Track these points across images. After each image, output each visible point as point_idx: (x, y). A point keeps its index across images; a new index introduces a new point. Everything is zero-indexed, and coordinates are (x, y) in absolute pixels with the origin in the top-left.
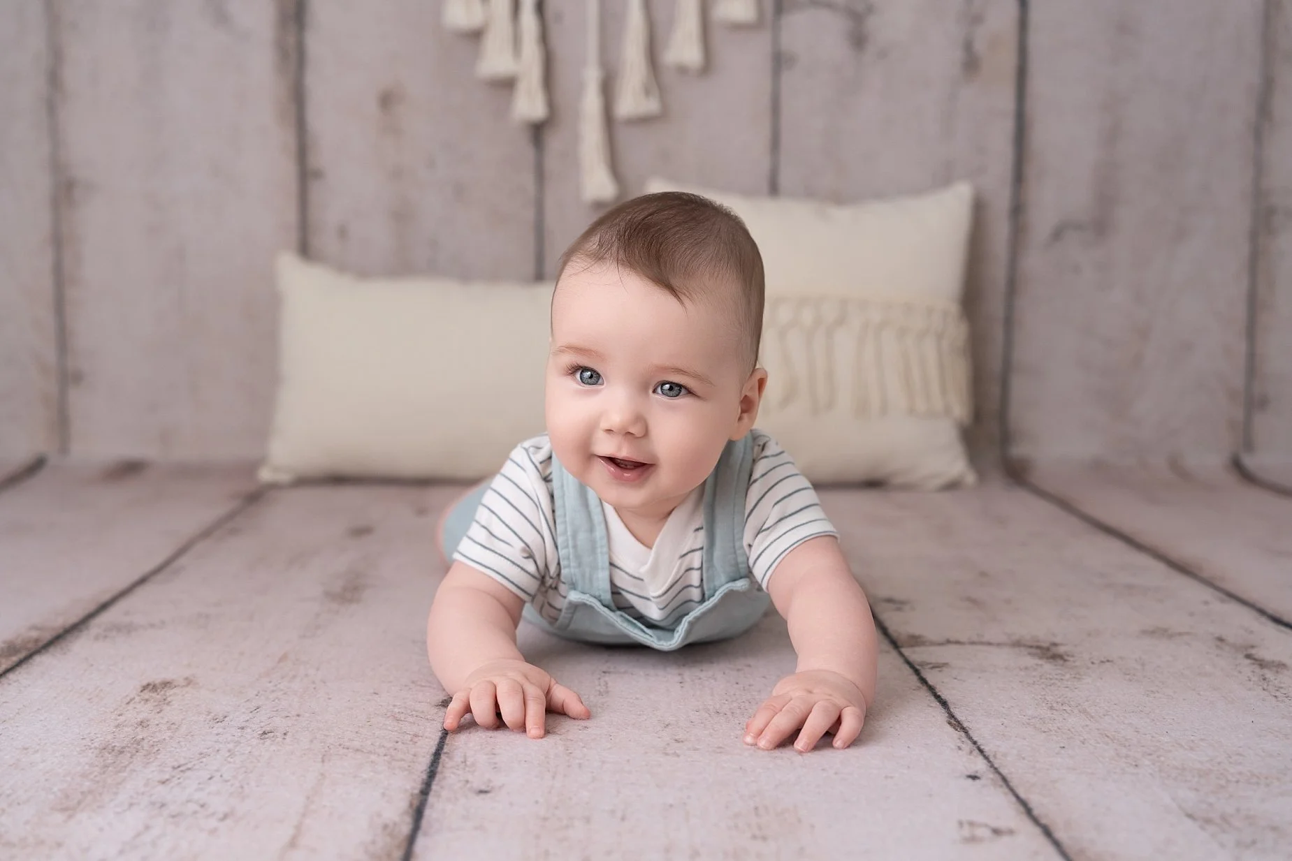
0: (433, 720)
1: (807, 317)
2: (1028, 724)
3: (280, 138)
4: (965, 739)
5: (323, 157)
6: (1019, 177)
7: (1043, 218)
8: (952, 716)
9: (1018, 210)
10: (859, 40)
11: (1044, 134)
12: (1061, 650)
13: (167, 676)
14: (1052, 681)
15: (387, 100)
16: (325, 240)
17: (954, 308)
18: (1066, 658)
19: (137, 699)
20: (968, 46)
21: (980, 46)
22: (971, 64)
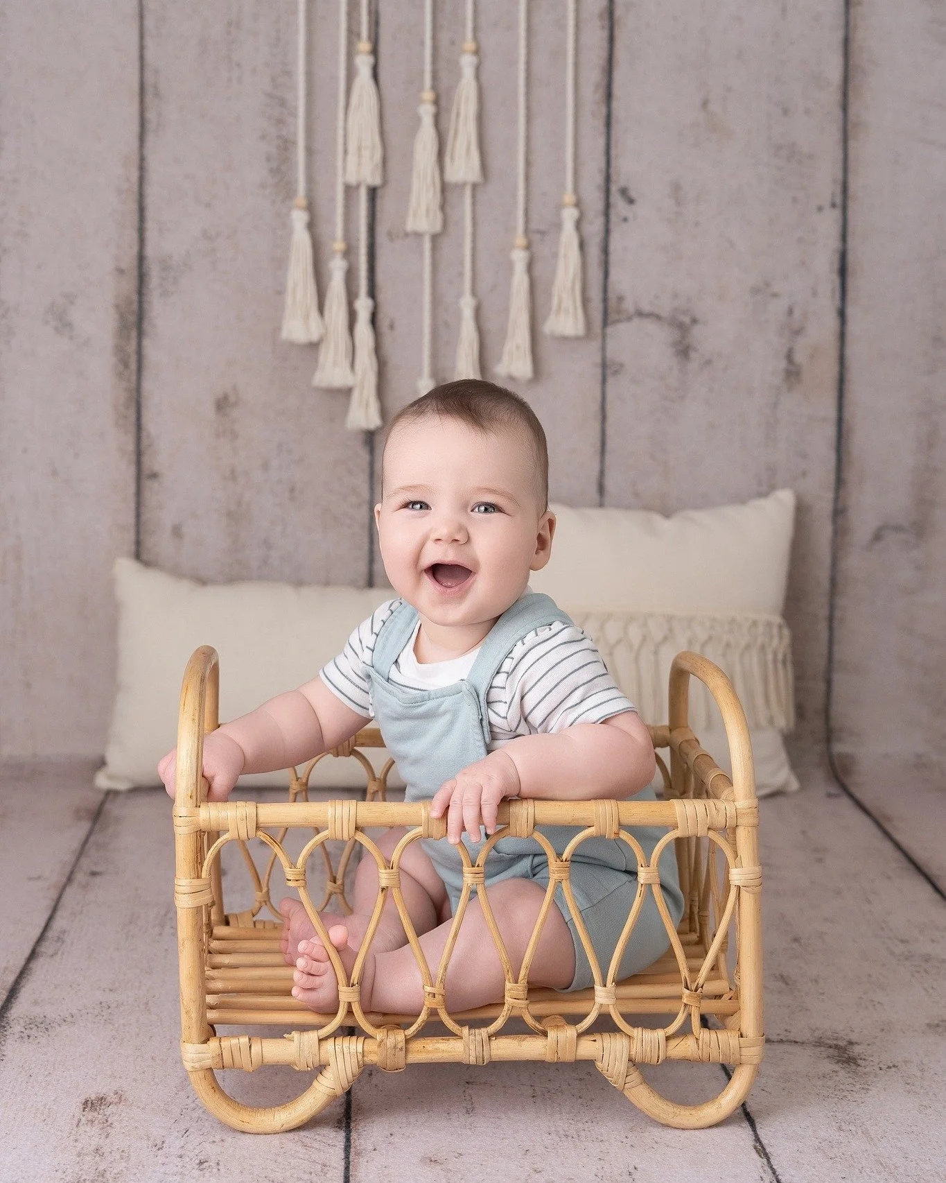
0: (335, 1146)
1: (635, 633)
2: (819, 1149)
3: (119, 441)
4: (767, 1168)
5: (159, 459)
6: (840, 482)
7: (863, 522)
8: (757, 1139)
9: (839, 513)
10: (684, 351)
11: (863, 440)
12: (857, 1050)
13: (102, 1090)
14: (844, 1094)
15: (222, 404)
16: (160, 542)
17: (777, 620)
18: (860, 1062)
19: (83, 1119)
20: (789, 357)
21: (799, 358)
22: (793, 374)
